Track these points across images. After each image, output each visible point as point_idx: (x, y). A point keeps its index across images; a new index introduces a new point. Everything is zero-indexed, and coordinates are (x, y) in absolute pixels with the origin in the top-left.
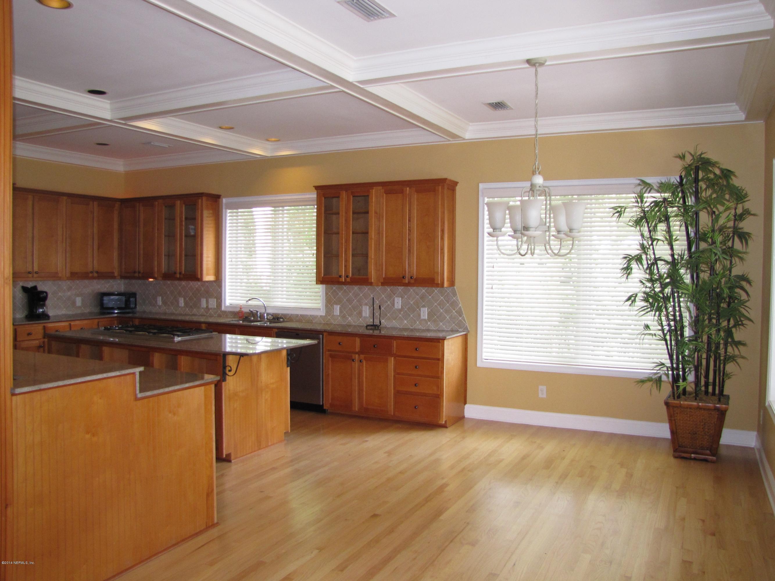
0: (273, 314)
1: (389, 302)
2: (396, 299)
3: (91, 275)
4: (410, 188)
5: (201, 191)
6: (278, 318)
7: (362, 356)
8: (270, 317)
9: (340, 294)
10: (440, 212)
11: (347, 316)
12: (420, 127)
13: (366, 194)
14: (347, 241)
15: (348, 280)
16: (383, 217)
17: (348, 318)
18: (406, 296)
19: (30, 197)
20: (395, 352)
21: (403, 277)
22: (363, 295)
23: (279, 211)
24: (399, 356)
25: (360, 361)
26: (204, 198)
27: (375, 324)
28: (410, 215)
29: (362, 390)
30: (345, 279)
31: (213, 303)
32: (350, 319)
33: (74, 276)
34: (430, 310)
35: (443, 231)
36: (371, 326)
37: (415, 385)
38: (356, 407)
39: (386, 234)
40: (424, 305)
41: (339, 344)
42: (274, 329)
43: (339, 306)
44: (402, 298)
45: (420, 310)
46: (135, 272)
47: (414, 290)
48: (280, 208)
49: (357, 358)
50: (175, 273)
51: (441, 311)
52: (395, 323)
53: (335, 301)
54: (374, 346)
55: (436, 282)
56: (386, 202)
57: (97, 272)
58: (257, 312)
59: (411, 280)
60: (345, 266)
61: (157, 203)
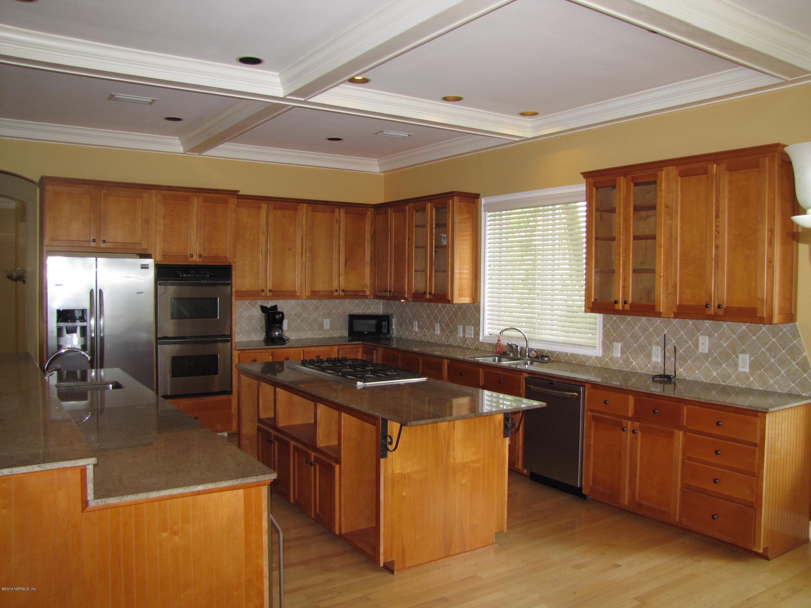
0: (537, 350)
1: (690, 343)
2: (701, 338)
3: (336, 294)
4: (718, 165)
5: (452, 190)
6: (543, 356)
7: (637, 424)
8: (533, 354)
9: (622, 327)
10: (767, 201)
11: (631, 360)
12: (740, 64)
13: (652, 180)
14: (626, 250)
15: (627, 307)
16: (676, 213)
17: (632, 362)
18: (716, 335)
19: (264, 206)
20: (685, 424)
21: (706, 306)
22: (653, 330)
23: (548, 210)
24: (691, 431)
25: (633, 432)
26: (456, 199)
27: (666, 374)
28: (717, 207)
29: (635, 476)
30: (623, 306)
31: (470, 333)
32: (634, 363)
33: (315, 294)
34: (753, 358)
35: (772, 231)
36: (660, 376)
37: (715, 481)
38: (626, 500)
39: (681, 239)
40: (744, 349)
41: (605, 403)
42: (524, 374)
43: (620, 344)
44: (710, 336)
45: (737, 357)
46: (386, 291)
47: (728, 326)
48: (550, 207)
49: (629, 427)
50: (425, 293)
51: (772, 360)
52: (698, 375)
53: (615, 337)
54: (654, 411)
55: (759, 315)
56: (682, 189)
57: (343, 291)
58: (517, 346)
59: (719, 310)
60: (624, 287)
61: (408, 207)
